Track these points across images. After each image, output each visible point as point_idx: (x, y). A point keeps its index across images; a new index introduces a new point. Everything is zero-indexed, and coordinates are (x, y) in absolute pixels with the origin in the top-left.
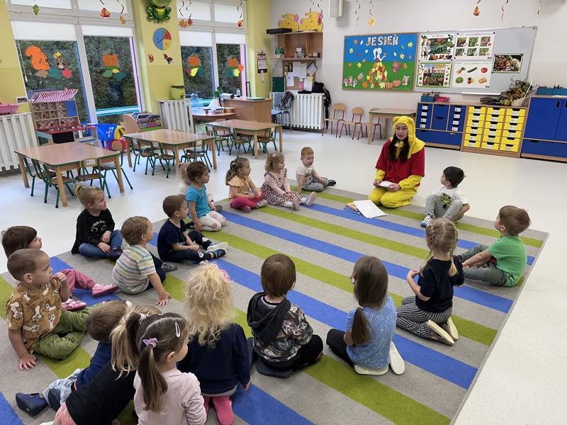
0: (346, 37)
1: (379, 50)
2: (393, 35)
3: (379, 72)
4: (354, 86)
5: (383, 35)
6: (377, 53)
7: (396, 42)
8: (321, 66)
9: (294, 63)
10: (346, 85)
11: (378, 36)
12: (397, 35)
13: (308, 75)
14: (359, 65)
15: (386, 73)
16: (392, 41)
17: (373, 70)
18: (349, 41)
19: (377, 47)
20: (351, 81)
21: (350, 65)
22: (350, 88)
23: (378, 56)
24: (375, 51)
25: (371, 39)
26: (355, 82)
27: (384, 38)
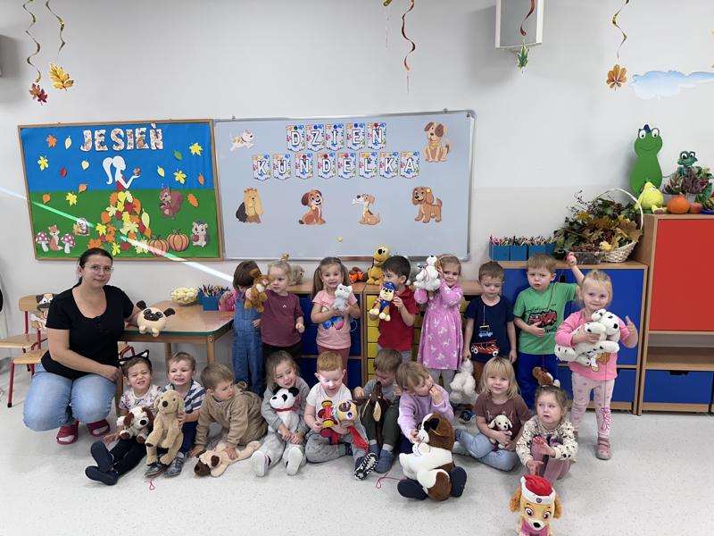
0: (21, 129)
1: (119, 163)
2: (147, 125)
3: (126, 216)
4: (67, 250)
5: (124, 126)
7: (157, 142)
10: (45, 249)
11: (109, 127)
12: (159, 124)
14: (72, 199)
15: (146, 219)
16: (147, 140)
17: (112, 211)
18: (31, 139)
19: (112, 154)
20: (57, 239)
21: (46, 197)
23: (119, 177)
24: (107, 163)
25: (93, 136)
26: (69, 241)
27: (125, 133)
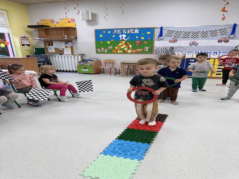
0: (96, 29)
1: (124, 36)
2: (134, 29)
4: (106, 51)
5: (127, 29)
6: (122, 37)
7: (137, 31)
8: (76, 43)
9: (53, 42)
10: (99, 51)
11: (122, 29)
12: (137, 28)
13: (66, 47)
14: (109, 42)
15: (130, 46)
16: (134, 32)
17: (120, 45)
18: (97, 32)
19: (122, 34)
20: (103, 50)
21: (101, 42)
22: (102, 52)
23: (124, 38)
24: (120, 36)
25: (117, 31)
26: (107, 50)
27: (127, 30)
